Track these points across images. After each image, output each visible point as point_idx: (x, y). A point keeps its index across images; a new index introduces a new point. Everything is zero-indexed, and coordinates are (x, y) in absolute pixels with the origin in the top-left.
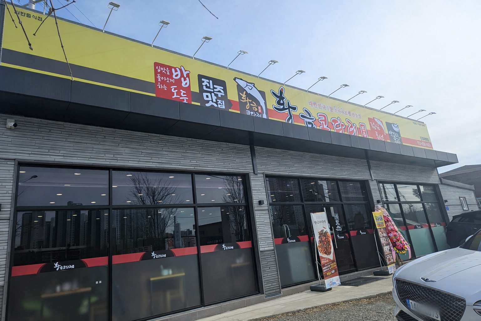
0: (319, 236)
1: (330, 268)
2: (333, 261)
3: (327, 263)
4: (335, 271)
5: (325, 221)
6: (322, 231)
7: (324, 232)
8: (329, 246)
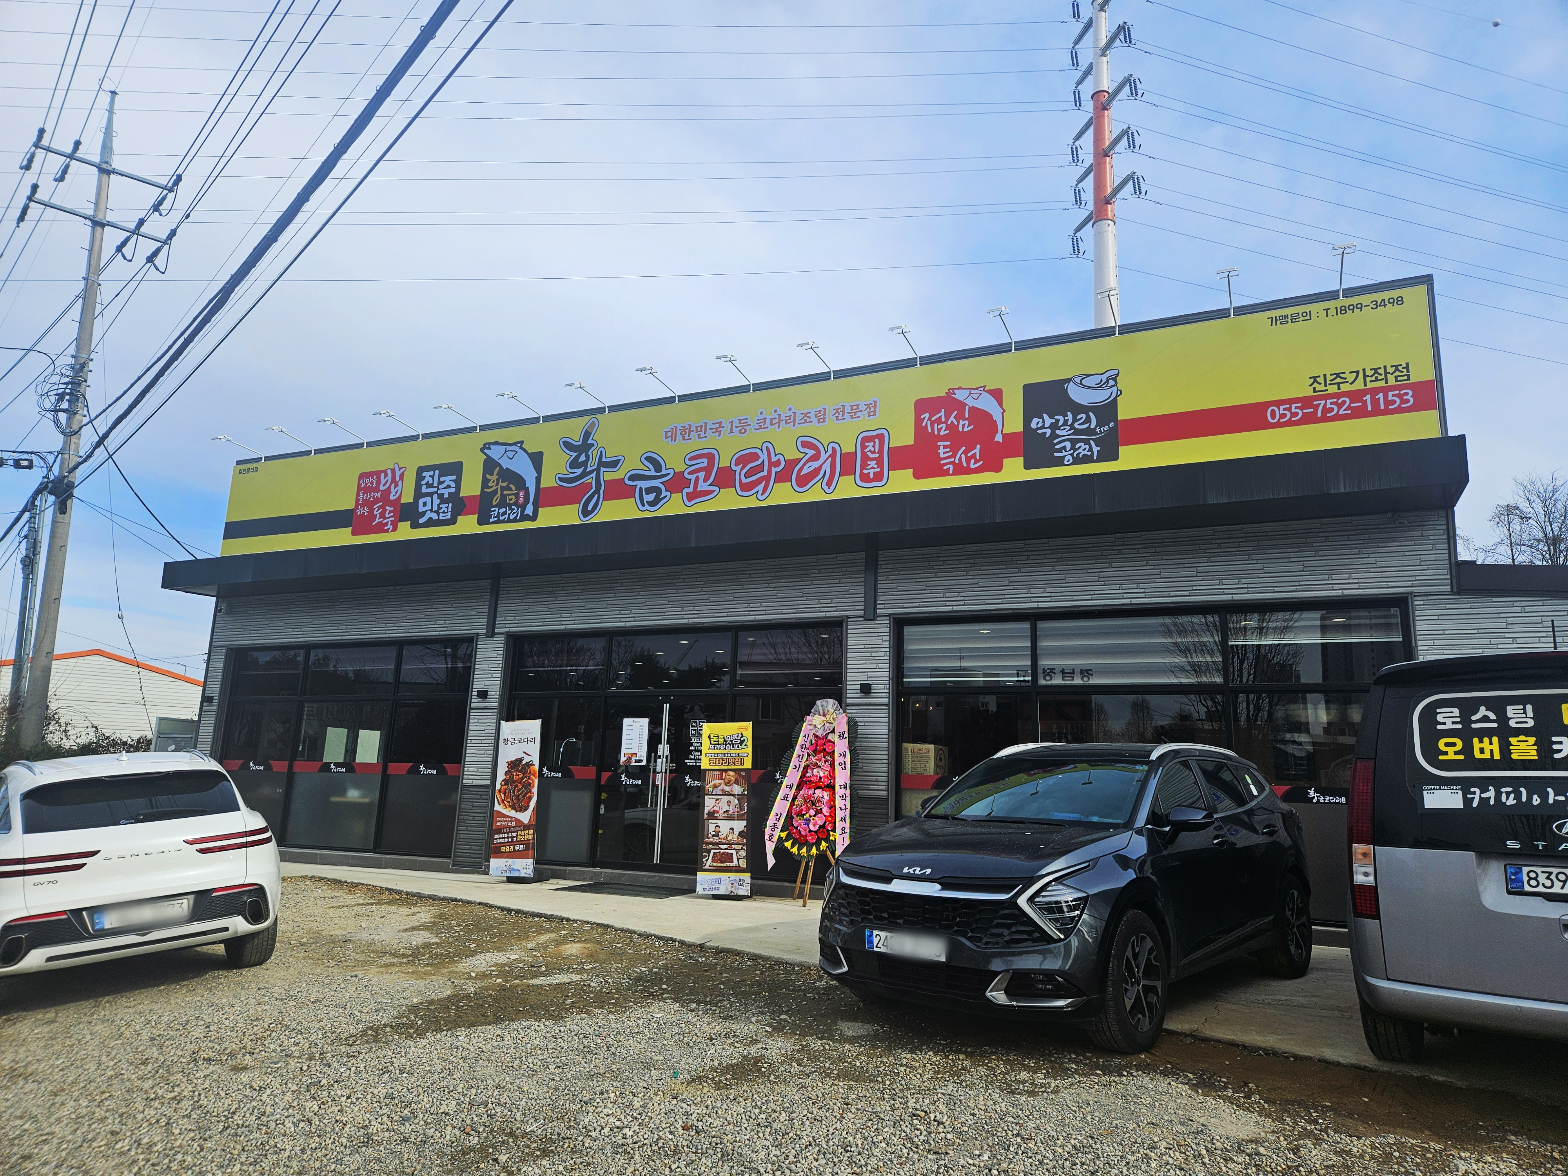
0: (507, 769)
1: (515, 839)
2: (526, 827)
3: (509, 827)
4: (527, 849)
5: (533, 740)
6: (521, 760)
7: (524, 762)
8: (527, 793)
